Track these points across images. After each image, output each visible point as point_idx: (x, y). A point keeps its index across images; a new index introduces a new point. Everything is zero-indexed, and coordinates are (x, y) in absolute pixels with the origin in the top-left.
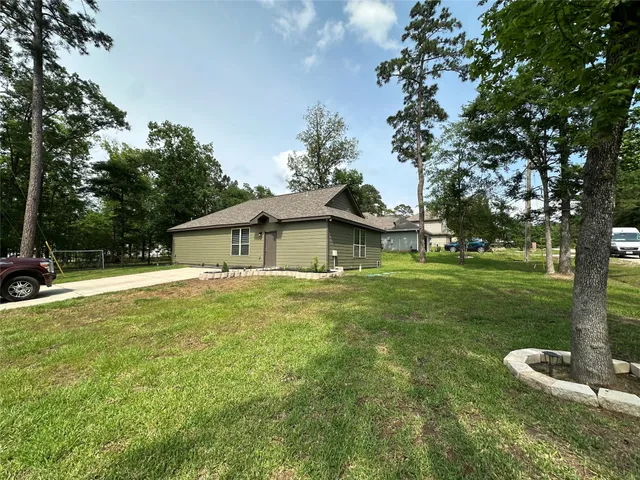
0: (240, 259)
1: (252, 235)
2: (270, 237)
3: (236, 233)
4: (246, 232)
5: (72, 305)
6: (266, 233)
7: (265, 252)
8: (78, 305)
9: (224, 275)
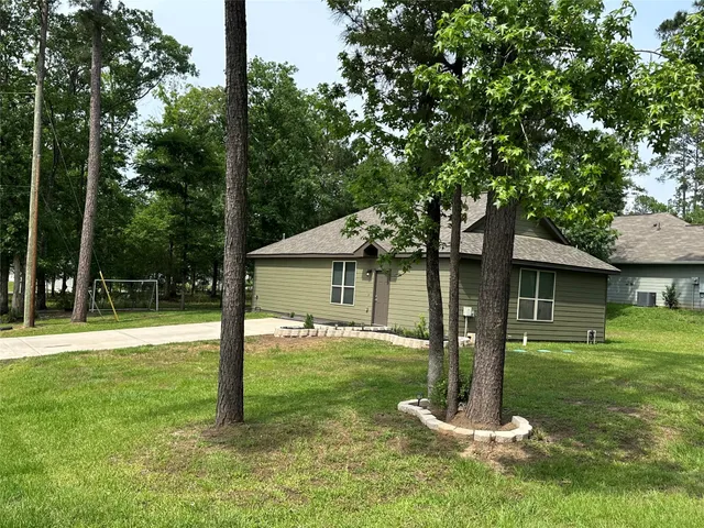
0: (341, 311)
1: (358, 272)
2: (382, 278)
3: (338, 267)
4: (350, 267)
5: (145, 352)
6: (377, 272)
7: (374, 302)
8: (150, 353)
9: (303, 332)
